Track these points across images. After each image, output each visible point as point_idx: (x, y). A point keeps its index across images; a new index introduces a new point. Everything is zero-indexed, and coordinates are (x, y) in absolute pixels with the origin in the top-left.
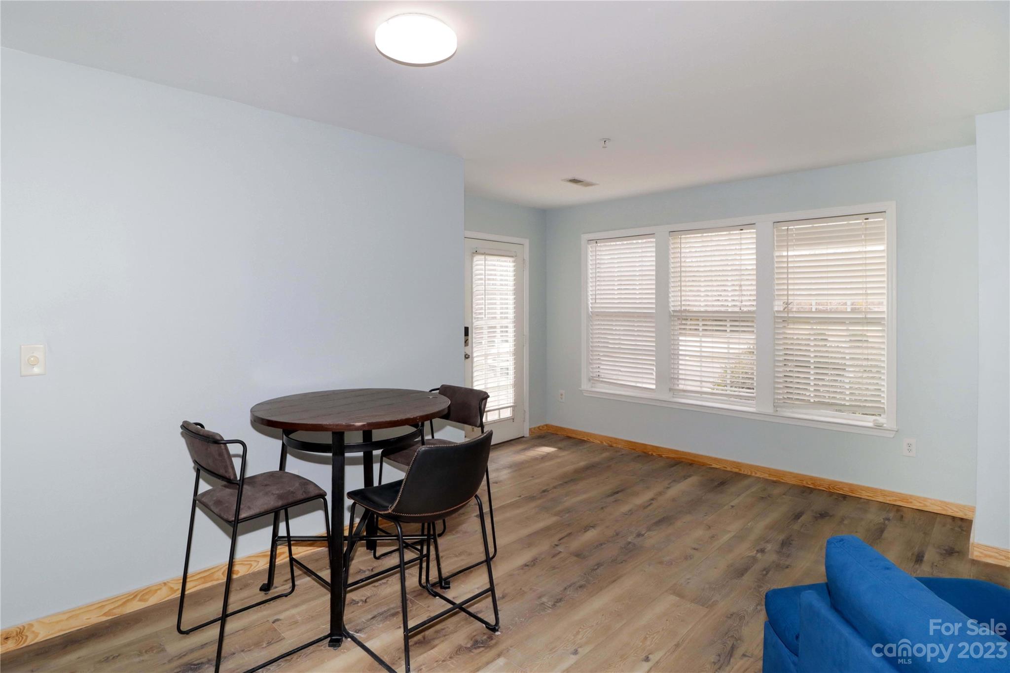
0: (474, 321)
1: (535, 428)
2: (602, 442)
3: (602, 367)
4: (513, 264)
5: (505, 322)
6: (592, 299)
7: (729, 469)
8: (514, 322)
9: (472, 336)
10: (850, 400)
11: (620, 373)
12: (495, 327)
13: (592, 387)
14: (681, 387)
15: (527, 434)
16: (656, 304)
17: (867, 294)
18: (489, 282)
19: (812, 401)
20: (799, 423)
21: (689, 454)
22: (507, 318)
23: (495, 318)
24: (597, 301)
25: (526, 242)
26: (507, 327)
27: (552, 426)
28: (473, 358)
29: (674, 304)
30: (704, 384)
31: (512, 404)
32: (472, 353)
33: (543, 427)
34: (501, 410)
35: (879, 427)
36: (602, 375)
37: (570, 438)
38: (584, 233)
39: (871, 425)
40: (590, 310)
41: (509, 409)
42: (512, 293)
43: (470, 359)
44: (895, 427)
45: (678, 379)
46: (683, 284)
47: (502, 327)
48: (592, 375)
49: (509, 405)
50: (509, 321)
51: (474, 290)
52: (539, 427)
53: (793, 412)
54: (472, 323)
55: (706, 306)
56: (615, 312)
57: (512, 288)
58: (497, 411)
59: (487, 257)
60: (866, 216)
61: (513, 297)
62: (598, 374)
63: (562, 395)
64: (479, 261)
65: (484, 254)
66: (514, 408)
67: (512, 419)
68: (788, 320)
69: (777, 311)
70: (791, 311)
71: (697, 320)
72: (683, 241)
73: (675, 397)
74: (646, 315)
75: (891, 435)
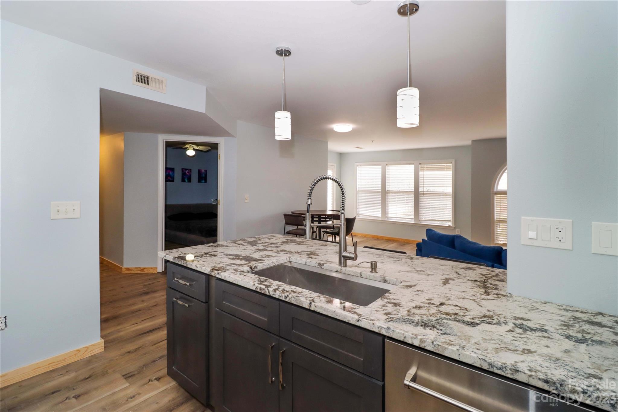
4: (332, 173)
6: (358, 186)
11: (368, 212)
14: (389, 216)
16: (381, 188)
17: (447, 186)
19: (431, 219)
24: (360, 186)
29: (387, 188)
35: (449, 226)
36: (363, 213)
38: (356, 163)
39: (447, 225)
40: (358, 189)
44: (454, 226)
45: (389, 213)
46: (389, 182)
53: (425, 223)
55: (399, 189)
56: (367, 191)
60: (447, 163)
62: (361, 212)
68: (424, 194)
69: (421, 191)
70: (425, 191)
71: (395, 194)
72: (391, 167)
73: (387, 219)
74: (378, 192)
75: (453, 229)
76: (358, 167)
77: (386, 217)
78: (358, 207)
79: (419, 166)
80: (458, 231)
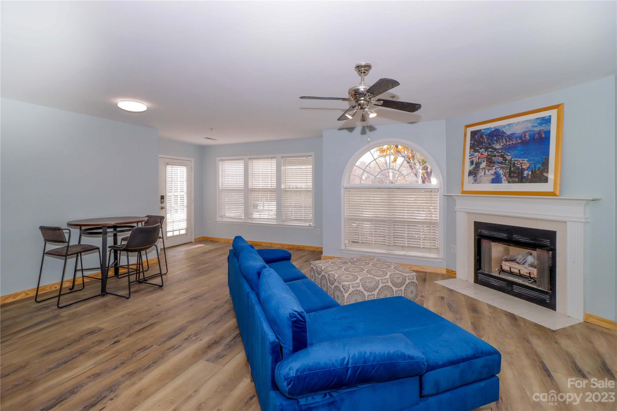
0: (167, 193)
1: (197, 238)
2: (225, 241)
3: (226, 211)
4: (186, 169)
5: (182, 193)
6: (221, 184)
7: (268, 246)
8: (187, 193)
9: (166, 199)
10: (304, 218)
11: (232, 213)
12: (177, 196)
13: (221, 219)
14: (254, 217)
15: (193, 241)
16: (244, 186)
17: (307, 182)
18: (174, 177)
19: (293, 219)
20: (289, 227)
21: (255, 242)
22: (183, 192)
23: (177, 192)
24: (223, 185)
25: (193, 160)
26: (183, 196)
27: (205, 237)
28: (166, 208)
29: (250, 186)
30: (261, 215)
31: (186, 228)
32: (166, 206)
33: (201, 238)
34: (180, 231)
35: (310, 226)
36: (226, 215)
37: (212, 241)
38: (218, 157)
39: (308, 225)
40: (220, 188)
41: (185, 230)
42: (185, 181)
43: (165, 209)
44: (314, 225)
45: (253, 214)
46: (252, 178)
47: (181, 196)
48: (221, 215)
49: (185, 228)
50: (185, 193)
51: (167, 180)
52: (199, 238)
53: (287, 223)
54: (166, 194)
55: (262, 186)
56: (230, 189)
57: (185, 179)
58: (178, 231)
59: (173, 166)
60: (307, 157)
61: (186, 183)
62: (224, 214)
63: (209, 224)
64: (169, 168)
65: (172, 165)
66: (187, 229)
67: (186, 234)
68: (286, 191)
69: (283, 188)
70: (287, 188)
71: (259, 192)
72: (253, 162)
73: (251, 221)
74: (241, 190)
75: (313, 228)
76: (220, 162)
77: (250, 218)
78: (221, 208)
79: (281, 160)
80: (318, 231)
